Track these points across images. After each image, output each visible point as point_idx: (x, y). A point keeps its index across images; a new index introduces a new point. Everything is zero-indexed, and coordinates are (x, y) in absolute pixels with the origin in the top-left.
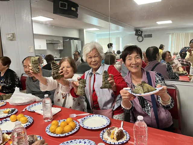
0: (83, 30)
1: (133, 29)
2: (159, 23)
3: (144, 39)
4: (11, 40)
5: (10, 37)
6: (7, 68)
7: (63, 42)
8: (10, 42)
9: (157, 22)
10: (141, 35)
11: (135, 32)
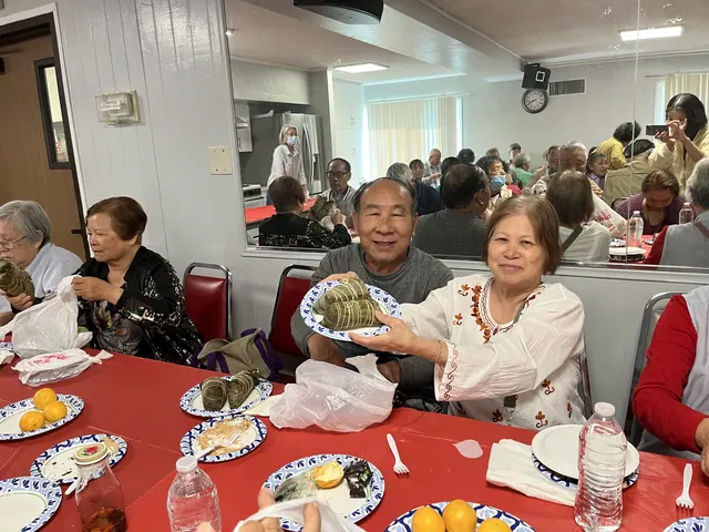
0: (324, 74)
1: (518, 65)
2: (627, 36)
3: (553, 98)
4: (121, 123)
5: (116, 111)
6: (137, 248)
7: (252, 122)
8: (117, 130)
9: (623, 34)
10: (542, 86)
11: (521, 76)
